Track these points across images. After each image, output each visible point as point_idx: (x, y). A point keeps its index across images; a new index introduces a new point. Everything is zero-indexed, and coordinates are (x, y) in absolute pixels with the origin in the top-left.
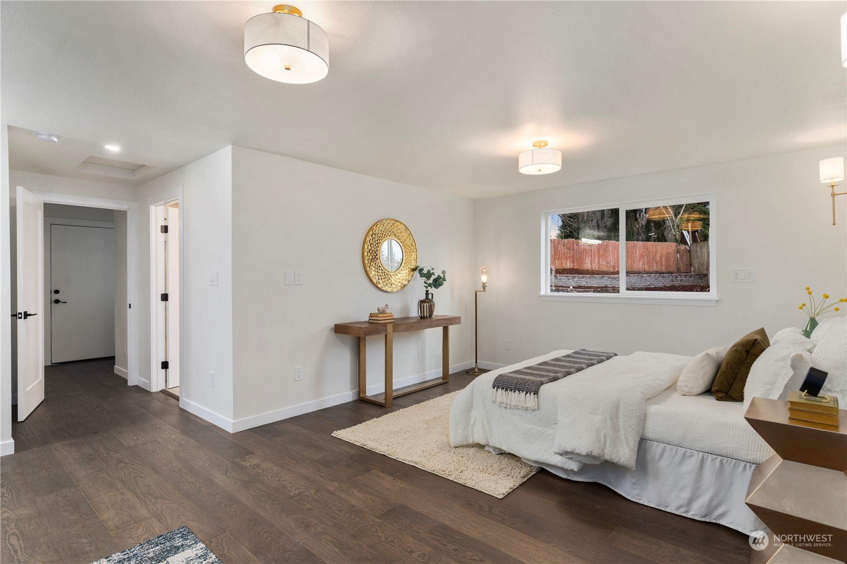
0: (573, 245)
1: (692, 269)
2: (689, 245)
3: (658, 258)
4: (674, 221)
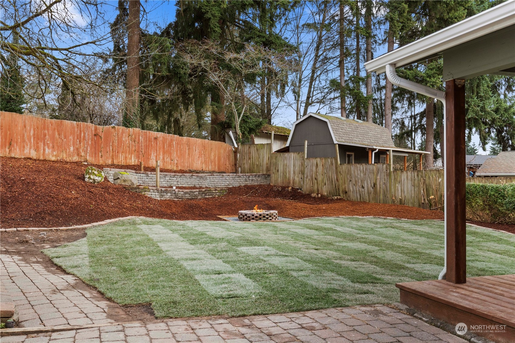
0: (139, 136)
1: (240, 169)
2: (236, 146)
3: (212, 157)
4: (238, 121)
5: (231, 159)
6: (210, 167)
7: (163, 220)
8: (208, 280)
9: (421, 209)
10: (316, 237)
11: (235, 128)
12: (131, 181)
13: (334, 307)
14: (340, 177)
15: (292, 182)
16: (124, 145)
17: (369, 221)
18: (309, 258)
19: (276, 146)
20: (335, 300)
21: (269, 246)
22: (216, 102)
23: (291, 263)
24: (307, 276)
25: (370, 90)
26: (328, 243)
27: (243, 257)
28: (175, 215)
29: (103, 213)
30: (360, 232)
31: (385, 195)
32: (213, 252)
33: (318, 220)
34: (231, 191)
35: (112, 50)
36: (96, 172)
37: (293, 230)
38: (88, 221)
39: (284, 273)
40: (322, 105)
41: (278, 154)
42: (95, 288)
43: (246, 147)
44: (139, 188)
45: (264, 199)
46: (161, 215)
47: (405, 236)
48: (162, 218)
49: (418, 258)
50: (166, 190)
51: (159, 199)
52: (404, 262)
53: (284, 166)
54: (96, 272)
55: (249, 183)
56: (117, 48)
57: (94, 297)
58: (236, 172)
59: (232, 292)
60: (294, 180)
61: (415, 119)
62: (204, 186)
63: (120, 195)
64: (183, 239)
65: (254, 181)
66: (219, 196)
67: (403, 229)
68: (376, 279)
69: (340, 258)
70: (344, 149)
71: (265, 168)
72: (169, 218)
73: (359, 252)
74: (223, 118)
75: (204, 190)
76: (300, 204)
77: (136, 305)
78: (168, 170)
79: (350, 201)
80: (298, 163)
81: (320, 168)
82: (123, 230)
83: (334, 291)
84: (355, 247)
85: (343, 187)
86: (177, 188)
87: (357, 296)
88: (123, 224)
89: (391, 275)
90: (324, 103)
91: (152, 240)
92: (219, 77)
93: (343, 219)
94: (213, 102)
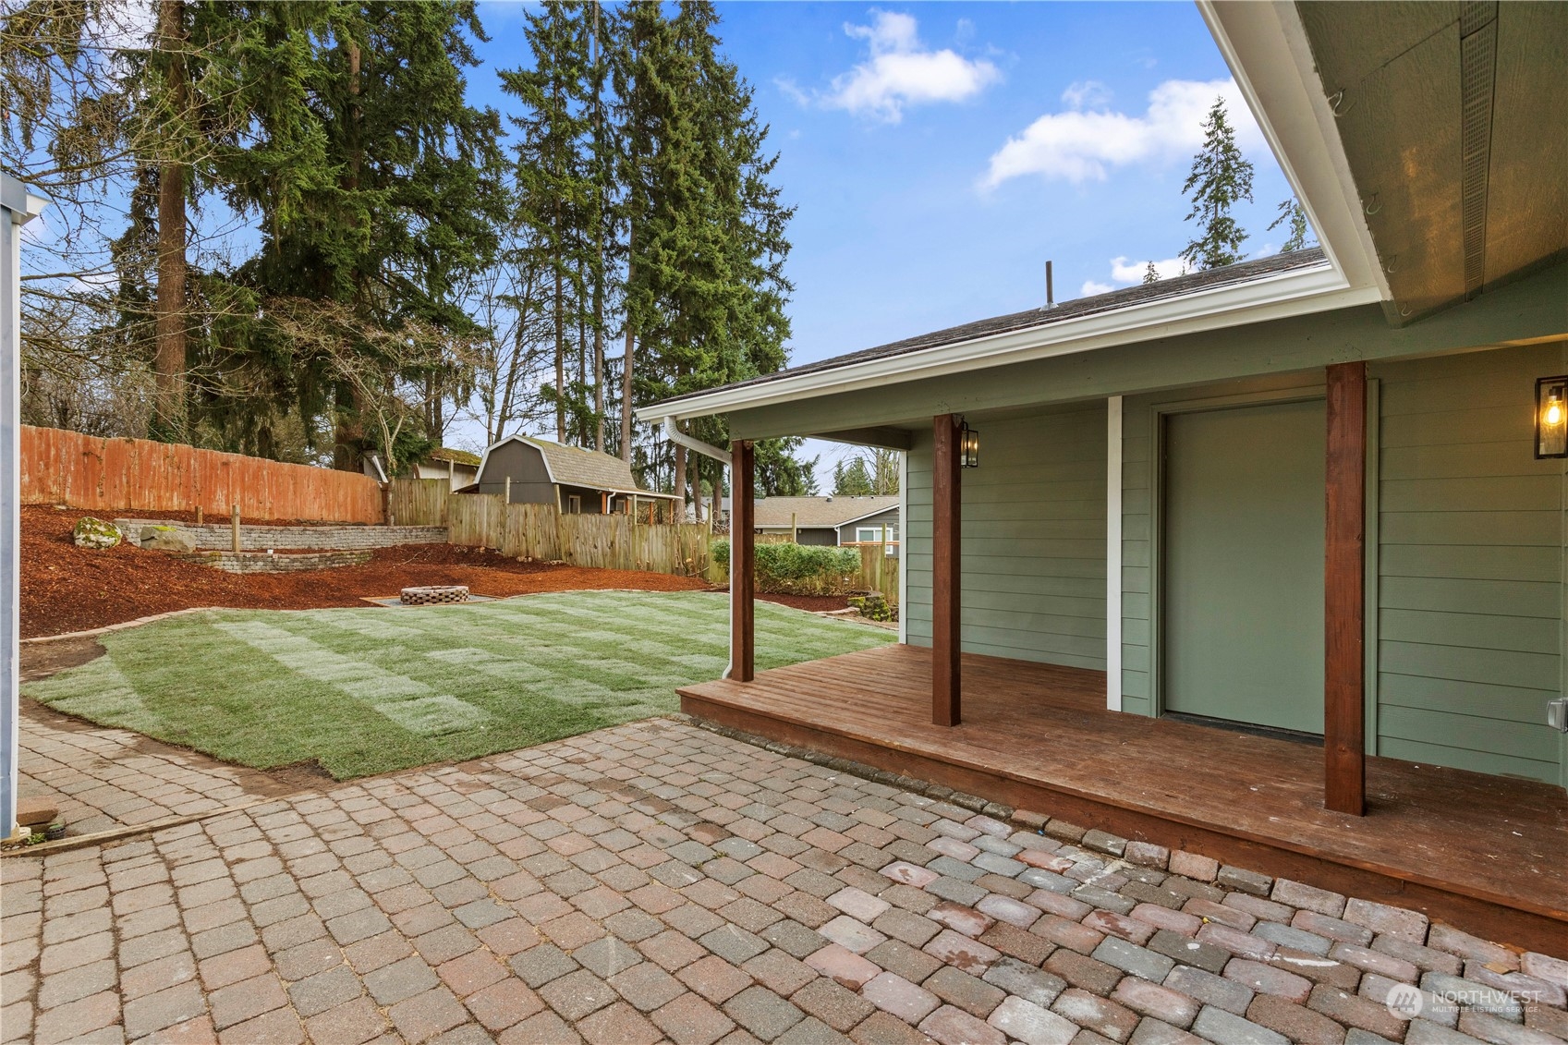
0: (189, 458)
1: (392, 518)
2: (385, 480)
3: (341, 498)
4: (390, 441)
5: (376, 501)
6: (337, 515)
7: (259, 611)
8: (401, 711)
9: (675, 575)
10: (539, 626)
11: (384, 451)
12: (181, 542)
13: (600, 728)
14: (561, 534)
15: (484, 540)
16: (154, 474)
17: (608, 597)
18: (542, 661)
19: (457, 483)
20: (599, 719)
21: (475, 646)
22: (346, 405)
23: (519, 671)
24: (550, 689)
25: (600, 405)
26: (559, 635)
27: (441, 669)
28: (280, 600)
29: (130, 605)
30: (601, 614)
31: (626, 558)
32: (385, 663)
33: (535, 598)
34: (380, 555)
35: (117, 291)
36: (102, 529)
37: (502, 617)
38: (99, 623)
39: (514, 688)
40: (527, 420)
41: (462, 496)
42: (189, 748)
43: (405, 484)
44: (200, 556)
45: (440, 567)
46: (253, 602)
47: (660, 616)
48: (255, 607)
49: (683, 647)
50: (254, 557)
51: (239, 572)
52: (667, 654)
53: (471, 514)
54: (174, 719)
55: (411, 541)
56: (127, 289)
57: (195, 763)
58: (386, 523)
59: (447, 726)
60: (488, 536)
61: (660, 448)
62: (328, 548)
63: (161, 570)
64: (319, 645)
65: (419, 537)
66: (358, 564)
67: (656, 607)
68: (640, 682)
69: (585, 657)
70: (567, 491)
71: (438, 517)
72: (269, 607)
73: (607, 645)
74: (358, 432)
75: (329, 554)
76: (501, 574)
77: (290, 766)
78: (252, 519)
79: (576, 566)
80: (495, 511)
81: (531, 519)
82: (187, 635)
83: (595, 706)
84: (600, 638)
85: (567, 546)
86: (276, 551)
87: (625, 709)
88: (180, 624)
89: (657, 674)
90: (530, 417)
91: (260, 651)
92: (356, 367)
93: (571, 595)
94: (341, 407)
